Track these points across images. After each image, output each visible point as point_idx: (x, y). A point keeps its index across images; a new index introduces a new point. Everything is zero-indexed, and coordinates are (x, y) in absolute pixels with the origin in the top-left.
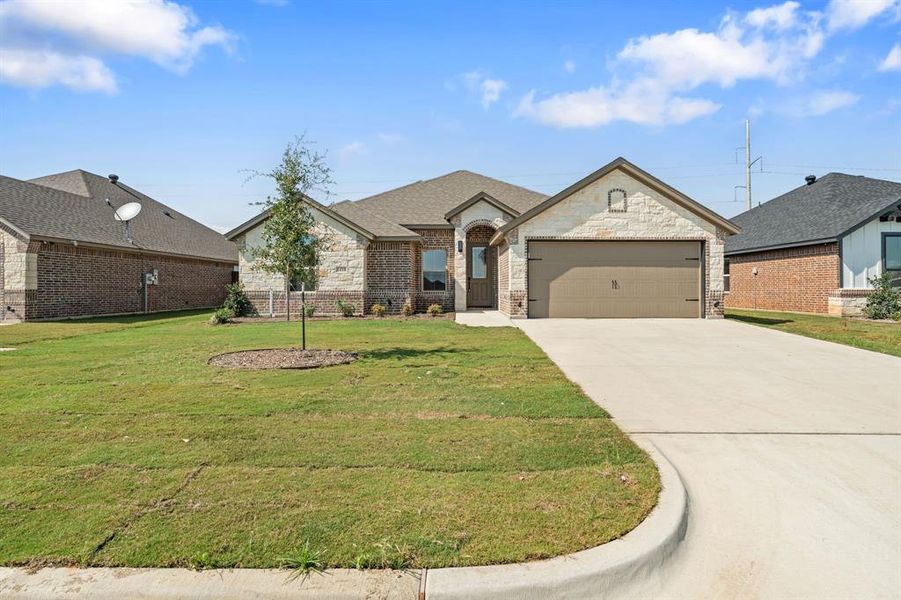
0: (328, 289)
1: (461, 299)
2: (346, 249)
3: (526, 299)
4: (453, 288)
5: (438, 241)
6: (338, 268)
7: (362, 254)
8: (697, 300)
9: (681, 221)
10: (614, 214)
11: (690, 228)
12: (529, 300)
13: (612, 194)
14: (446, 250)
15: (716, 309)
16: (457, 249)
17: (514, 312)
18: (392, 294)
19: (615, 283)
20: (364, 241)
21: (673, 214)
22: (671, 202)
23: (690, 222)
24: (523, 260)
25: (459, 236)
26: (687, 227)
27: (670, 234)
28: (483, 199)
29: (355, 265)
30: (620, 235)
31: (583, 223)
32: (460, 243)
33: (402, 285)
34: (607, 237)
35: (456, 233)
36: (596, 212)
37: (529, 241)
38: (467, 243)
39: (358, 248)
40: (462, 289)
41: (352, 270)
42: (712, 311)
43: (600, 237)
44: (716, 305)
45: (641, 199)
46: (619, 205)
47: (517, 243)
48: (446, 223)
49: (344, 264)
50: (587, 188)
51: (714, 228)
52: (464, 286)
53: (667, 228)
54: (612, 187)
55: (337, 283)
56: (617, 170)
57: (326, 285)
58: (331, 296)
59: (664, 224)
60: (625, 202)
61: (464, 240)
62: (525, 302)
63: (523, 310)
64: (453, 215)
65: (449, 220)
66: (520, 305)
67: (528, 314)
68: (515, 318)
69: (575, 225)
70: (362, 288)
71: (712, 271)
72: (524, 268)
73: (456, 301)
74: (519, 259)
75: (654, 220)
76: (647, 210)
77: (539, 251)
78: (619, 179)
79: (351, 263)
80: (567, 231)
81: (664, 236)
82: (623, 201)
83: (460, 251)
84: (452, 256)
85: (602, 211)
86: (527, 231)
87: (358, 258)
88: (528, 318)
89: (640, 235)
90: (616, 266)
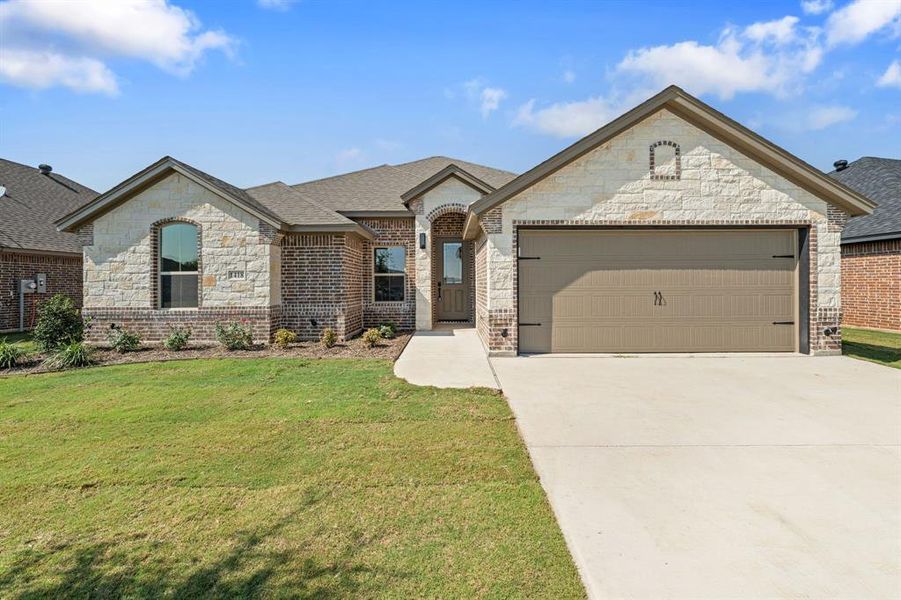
0: (216, 303)
1: (424, 315)
2: (243, 243)
3: (514, 323)
4: (413, 298)
5: (394, 235)
6: (231, 273)
7: (268, 252)
8: (792, 323)
9: (770, 194)
10: (660, 184)
11: (785, 205)
12: (519, 325)
13: (657, 150)
14: (404, 245)
15: (829, 339)
16: (418, 245)
17: (495, 345)
18: (318, 310)
19: (658, 296)
20: (271, 233)
21: (757, 182)
22: (752, 163)
23: (786, 196)
24: (510, 259)
25: (422, 227)
26: (778, 203)
27: (753, 215)
28: (453, 175)
29: (257, 268)
30: (670, 217)
31: (607, 197)
32: (423, 236)
33: (332, 297)
34: (649, 220)
35: (417, 223)
36: (629, 180)
37: (520, 228)
38: (433, 236)
39: (261, 242)
40: (425, 300)
41: (251, 276)
42: (822, 341)
43: (637, 221)
44: (827, 333)
45: (704, 159)
46: (668, 168)
47: (499, 231)
48: (404, 209)
49: (240, 267)
50: (613, 141)
51: (823, 205)
52: (428, 296)
53: (747, 206)
54: (657, 137)
55: (230, 295)
56: (664, 111)
57: (214, 297)
58: (219, 315)
59: (742, 199)
60: (678, 163)
61: (428, 233)
62: (512, 329)
63: (510, 343)
64: (413, 198)
65: (407, 205)
66: (505, 334)
67: (518, 349)
68: (497, 355)
69: (596, 201)
70: (267, 303)
71: (821, 277)
72: (512, 272)
73: (417, 317)
74: (502, 258)
75: (725, 192)
76: (713, 175)
77: (536, 244)
78: (667, 125)
79: (250, 265)
80: (582, 210)
81: (743, 220)
82: (674, 161)
83: (423, 247)
84: (413, 254)
85: (639, 178)
86: (515, 212)
87: (262, 257)
88: (518, 354)
89: (702, 218)
90: (660, 268)
